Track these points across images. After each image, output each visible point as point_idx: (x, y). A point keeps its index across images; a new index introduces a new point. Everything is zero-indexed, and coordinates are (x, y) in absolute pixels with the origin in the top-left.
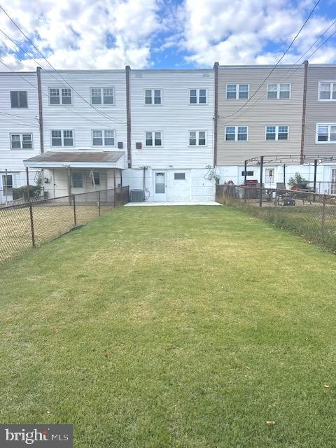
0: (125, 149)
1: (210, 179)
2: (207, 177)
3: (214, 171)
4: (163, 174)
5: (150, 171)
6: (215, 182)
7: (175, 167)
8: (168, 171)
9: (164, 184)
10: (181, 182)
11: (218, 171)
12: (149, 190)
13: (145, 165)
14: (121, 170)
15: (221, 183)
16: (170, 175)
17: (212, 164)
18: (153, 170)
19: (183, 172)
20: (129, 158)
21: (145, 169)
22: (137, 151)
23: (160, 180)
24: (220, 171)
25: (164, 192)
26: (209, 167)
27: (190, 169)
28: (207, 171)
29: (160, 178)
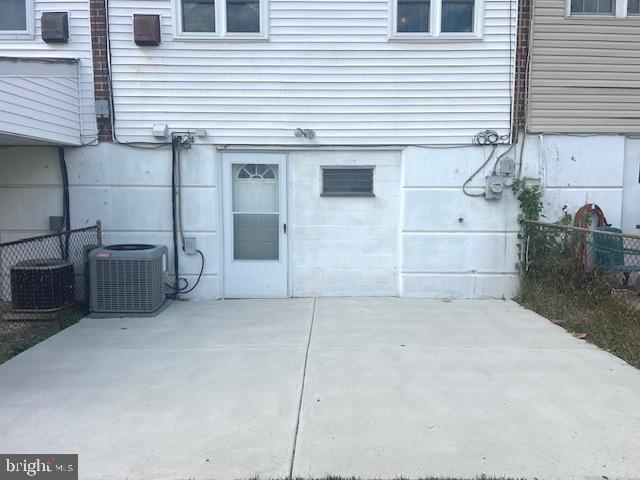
0: (81, 47)
1: (493, 197)
2: (479, 184)
3: (515, 156)
4: (268, 172)
5: (208, 154)
6: (513, 210)
7: (321, 138)
8: (293, 157)
9: (276, 218)
10: (353, 207)
11: (534, 160)
12: (201, 246)
13: (179, 125)
14: (61, 151)
15: (550, 216)
16: (304, 176)
17: (502, 125)
18: (223, 149)
19: (360, 160)
20: (104, 89)
21: (177, 144)
22: (139, 55)
23: (256, 197)
24: (542, 156)
25: (275, 256)
26: (487, 140)
27: (398, 149)
28: (478, 156)
29: (255, 187)
